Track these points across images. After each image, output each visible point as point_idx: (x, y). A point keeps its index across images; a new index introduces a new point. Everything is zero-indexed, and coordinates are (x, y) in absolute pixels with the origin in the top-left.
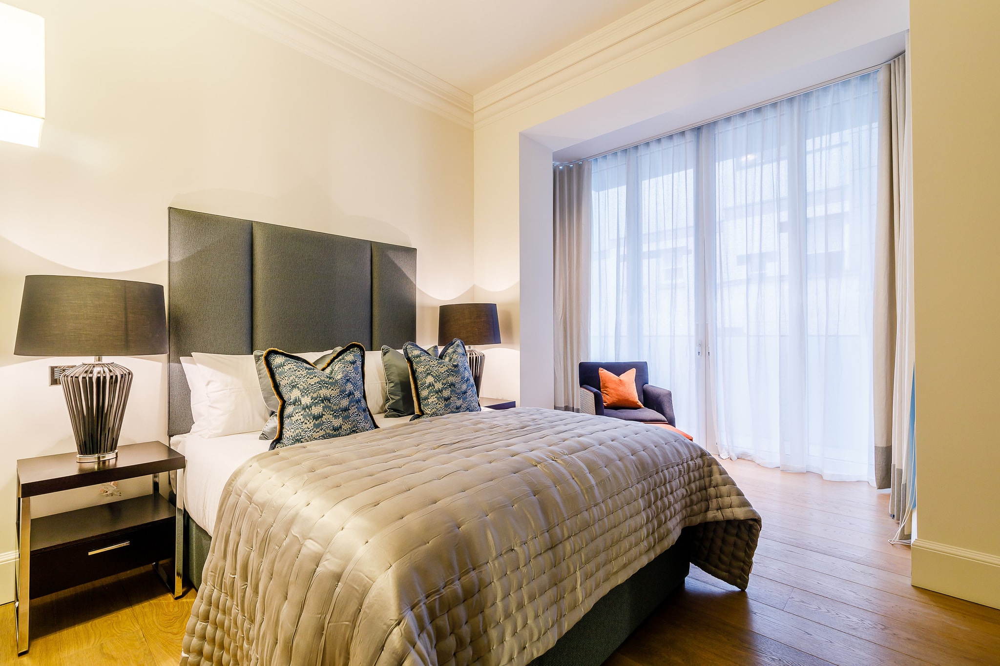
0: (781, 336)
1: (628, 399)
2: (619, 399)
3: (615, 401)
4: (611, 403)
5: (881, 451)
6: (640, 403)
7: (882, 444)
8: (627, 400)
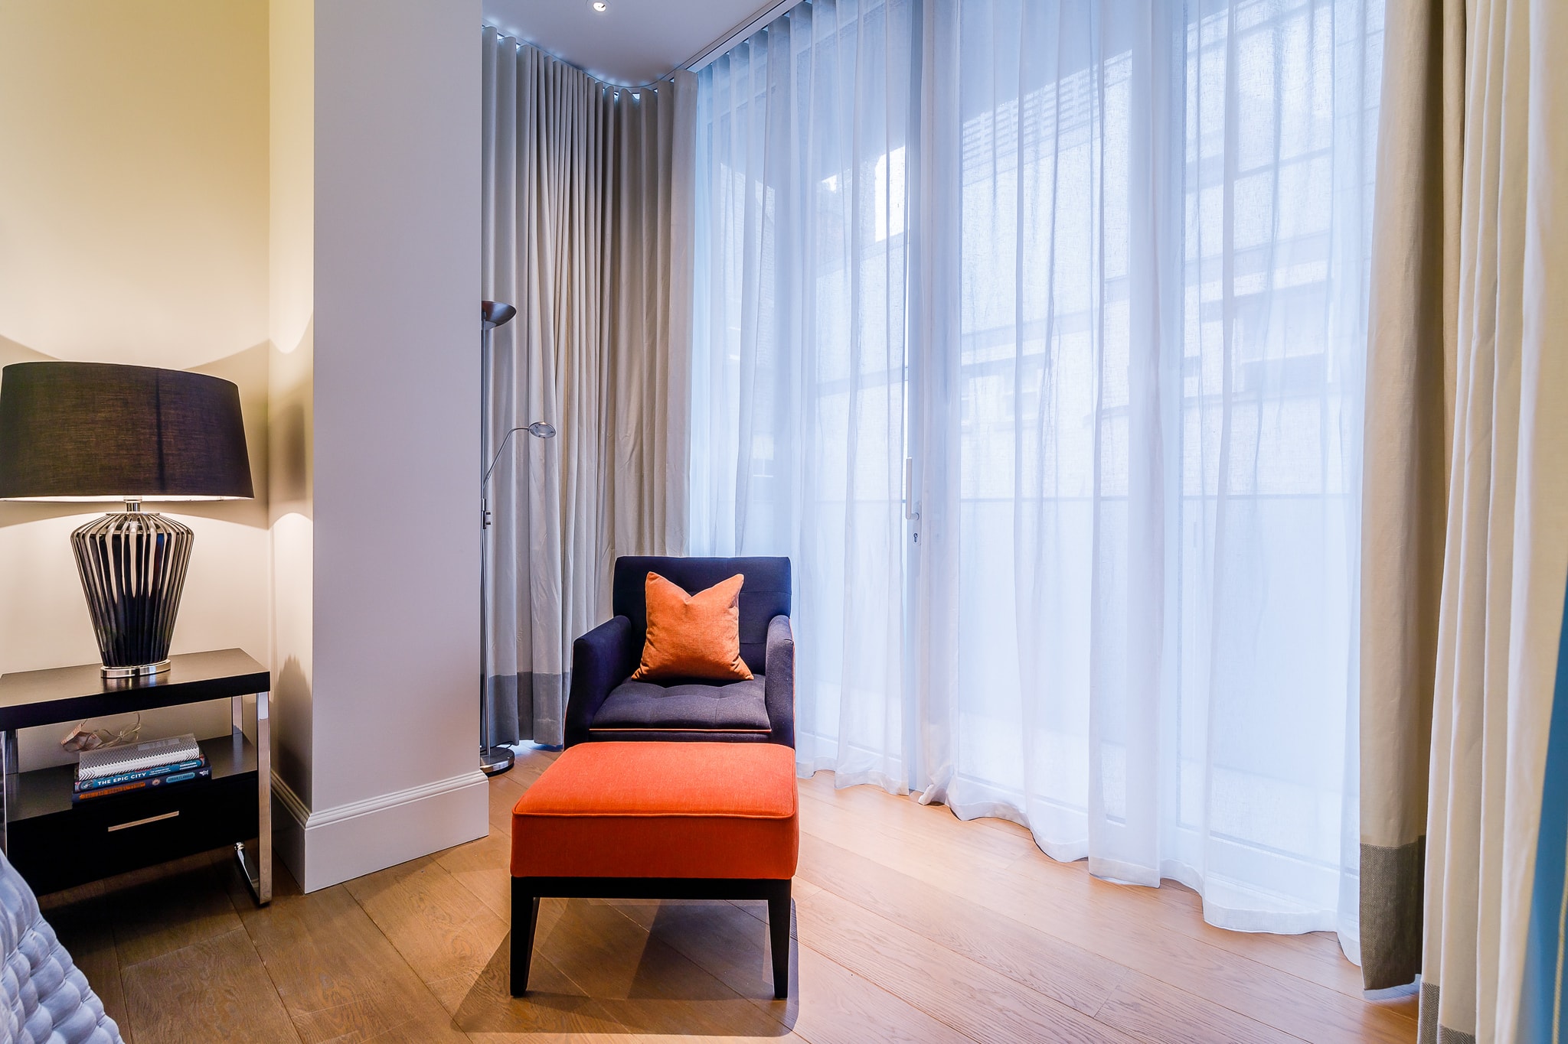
0: (1098, 499)
1: (703, 656)
2: (678, 657)
3: (669, 663)
4: (659, 668)
5: (1381, 861)
6: (742, 667)
7: (1387, 839)
8: (701, 660)
